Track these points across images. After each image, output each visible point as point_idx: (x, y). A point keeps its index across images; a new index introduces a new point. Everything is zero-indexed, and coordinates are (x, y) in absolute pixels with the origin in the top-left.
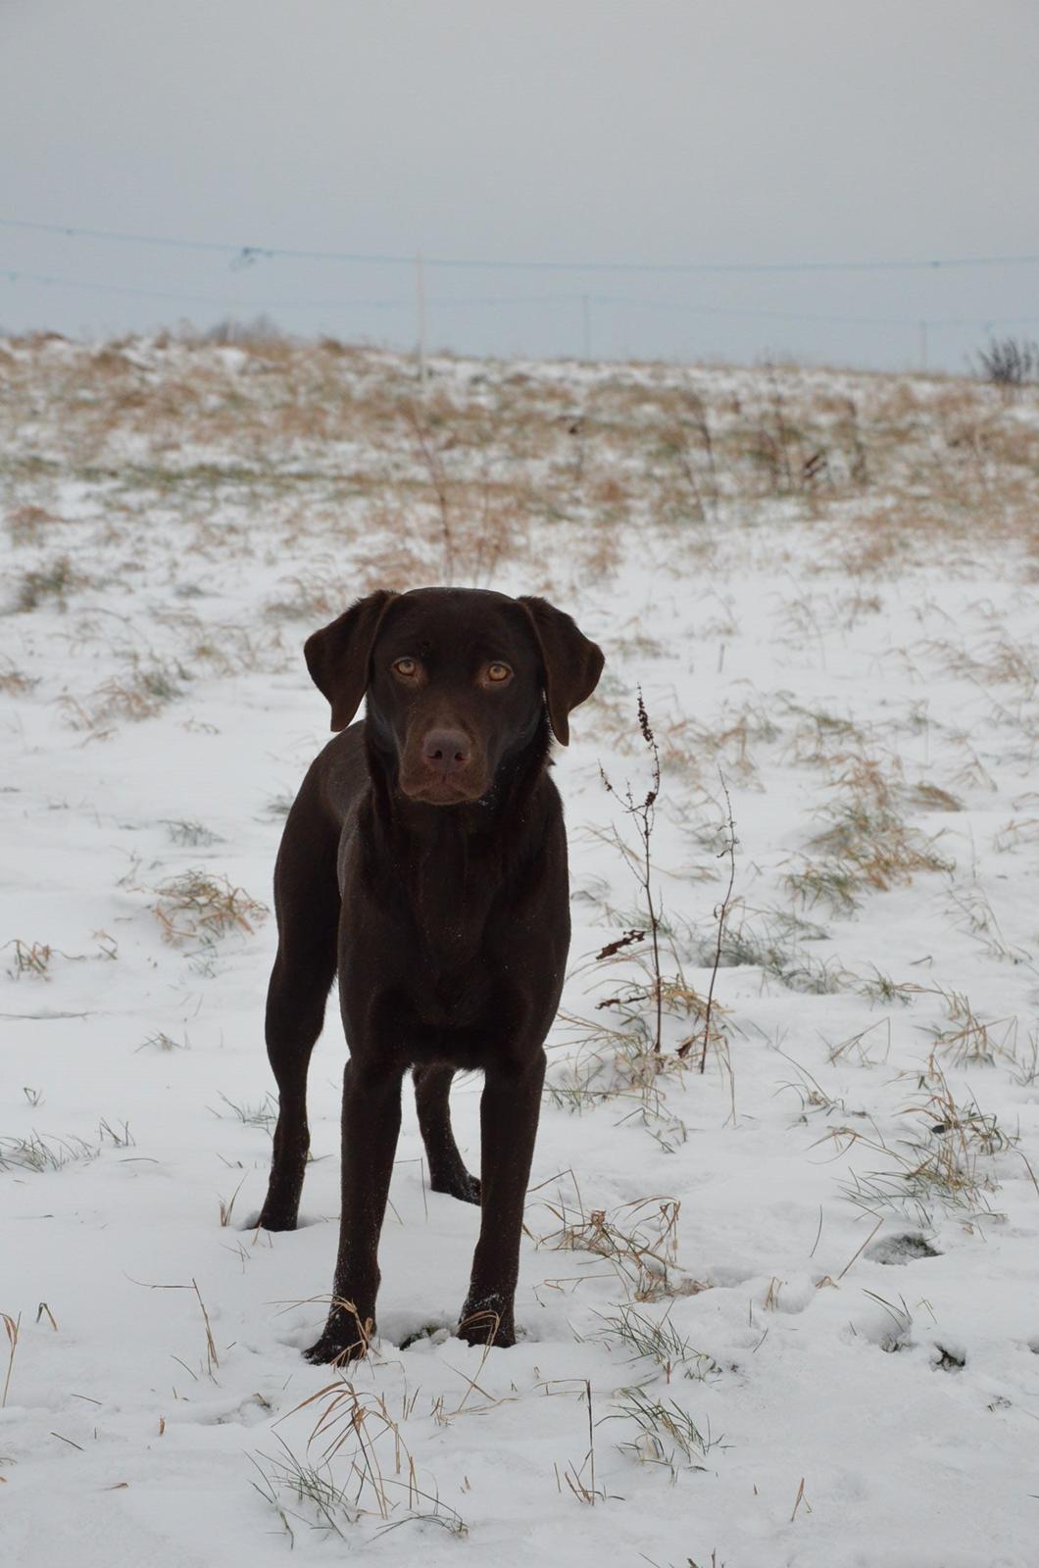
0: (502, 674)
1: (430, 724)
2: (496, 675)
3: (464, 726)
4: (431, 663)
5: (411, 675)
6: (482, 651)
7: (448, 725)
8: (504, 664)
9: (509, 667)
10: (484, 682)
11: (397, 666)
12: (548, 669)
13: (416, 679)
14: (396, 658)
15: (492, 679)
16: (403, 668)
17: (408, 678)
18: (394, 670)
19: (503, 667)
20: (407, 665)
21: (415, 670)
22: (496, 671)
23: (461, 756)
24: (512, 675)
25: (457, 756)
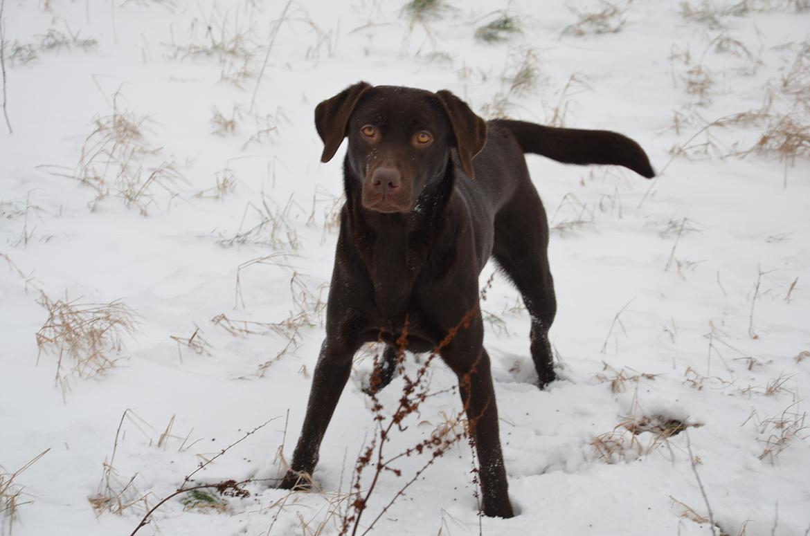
0: (425, 139)
1: (380, 164)
2: (423, 139)
3: (399, 166)
4: (385, 129)
5: (372, 136)
6: (415, 125)
7: (388, 165)
9: (431, 135)
10: (415, 143)
11: (363, 130)
12: (457, 135)
13: (375, 138)
14: (364, 124)
15: (420, 142)
16: (367, 132)
17: (369, 138)
18: (361, 133)
19: (426, 134)
20: (370, 130)
21: (374, 134)
22: (423, 136)
23: (394, 185)
24: (432, 140)
25: (390, 184)
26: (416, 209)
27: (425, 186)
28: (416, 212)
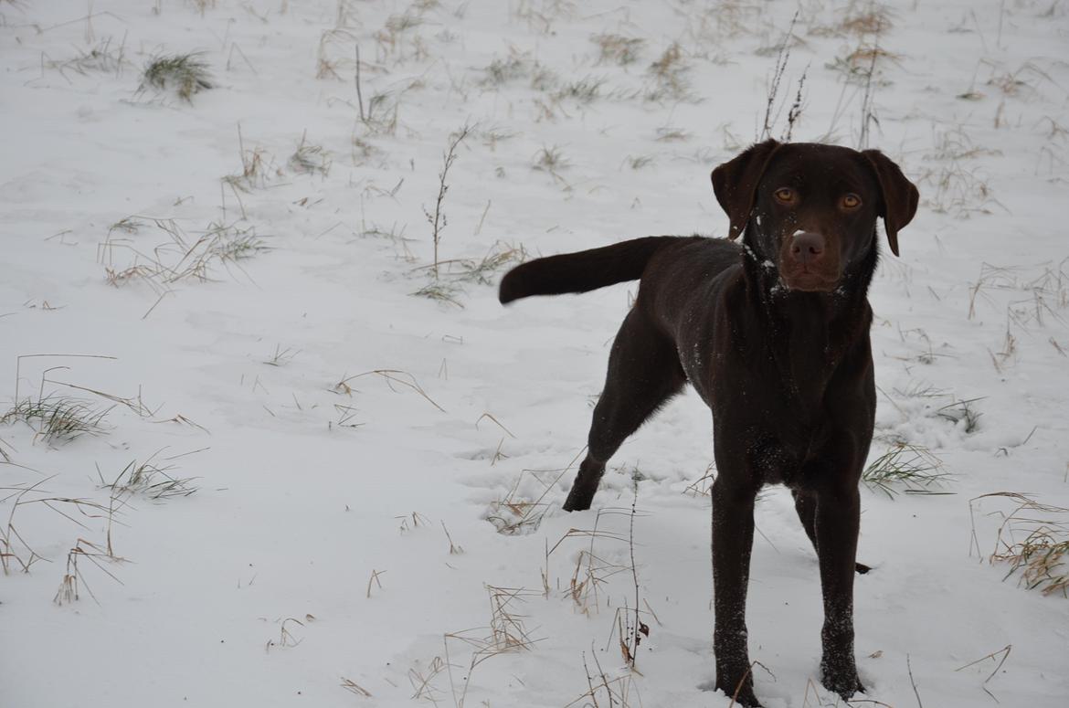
0: (854, 202)
2: (851, 203)
3: (824, 232)
4: (804, 191)
5: (789, 200)
7: (811, 230)
8: (856, 195)
9: (860, 199)
10: (842, 207)
11: (778, 194)
12: (887, 201)
13: (792, 202)
14: (778, 188)
15: (846, 206)
16: (782, 195)
17: (786, 202)
18: (774, 196)
19: (855, 197)
20: (786, 193)
21: (791, 197)
22: (850, 200)
23: (816, 251)
24: (861, 204)
25: (812, 250)
26: (839, 291)
27: (849, 261)
28: (839, 295)
